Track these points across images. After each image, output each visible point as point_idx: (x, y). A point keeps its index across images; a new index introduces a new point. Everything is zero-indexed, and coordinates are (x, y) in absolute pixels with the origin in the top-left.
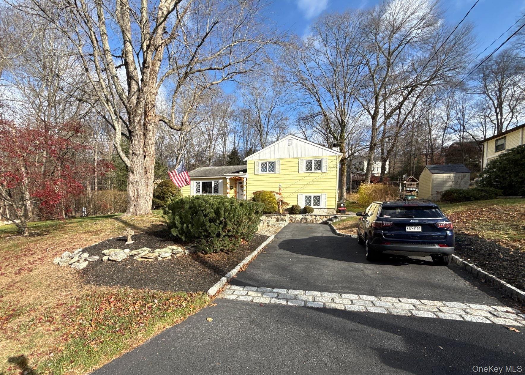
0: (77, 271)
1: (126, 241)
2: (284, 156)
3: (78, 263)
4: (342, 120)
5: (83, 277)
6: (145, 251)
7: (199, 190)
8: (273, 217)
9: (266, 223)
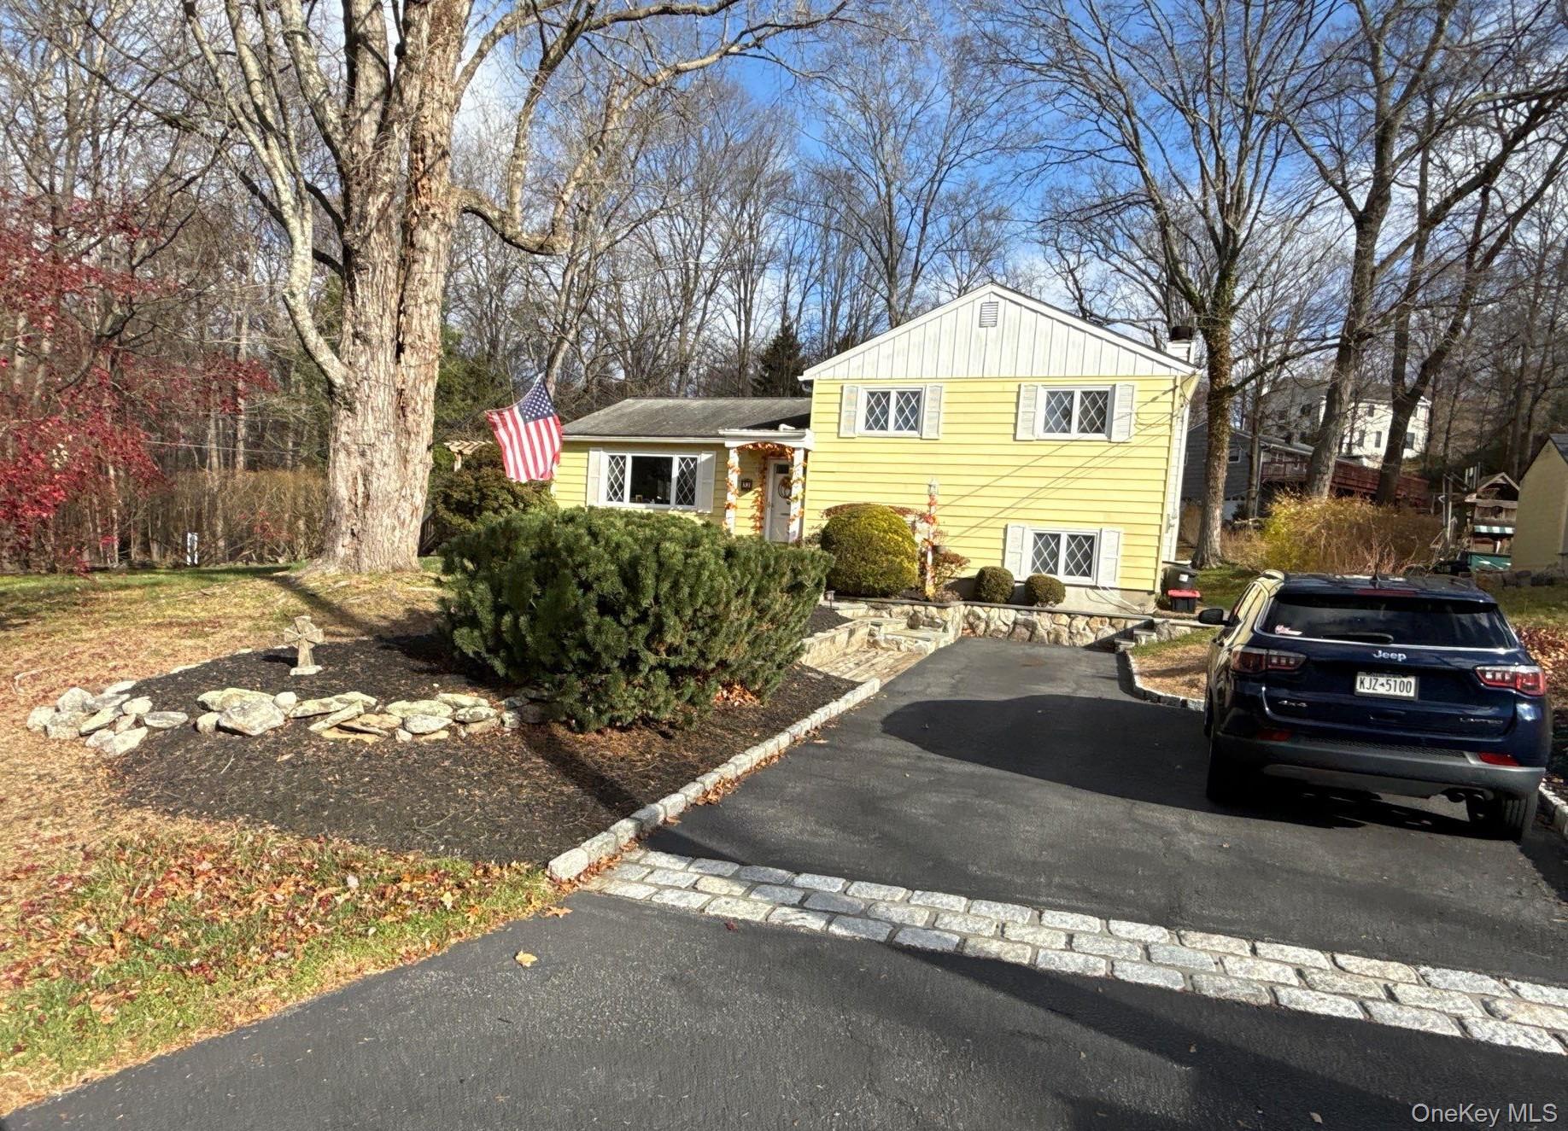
0: (104, 761)
1: (294, 663)
2: (960, 372)
3: (111, 734)
5: (123, 781)
6: (351, 705)
7: (621, 487)
8: (896, 609)
9: (862, 633)
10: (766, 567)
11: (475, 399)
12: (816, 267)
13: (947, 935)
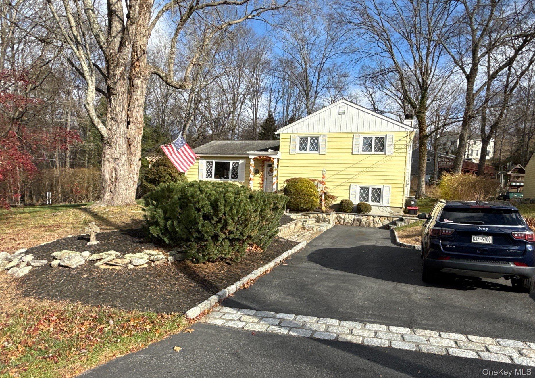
0: (15, 279)
1: (89, 240)
2: (332, 130)
3: (17, 269)
4: (423, 80)
5: (22, 287)
6: (110, 255)
7: (211, 173)
8: (312, 216)
9: (300, 224)
10: (264, 202)
11: (157, 141)
12: (281, 93)
13: (332, 334)
